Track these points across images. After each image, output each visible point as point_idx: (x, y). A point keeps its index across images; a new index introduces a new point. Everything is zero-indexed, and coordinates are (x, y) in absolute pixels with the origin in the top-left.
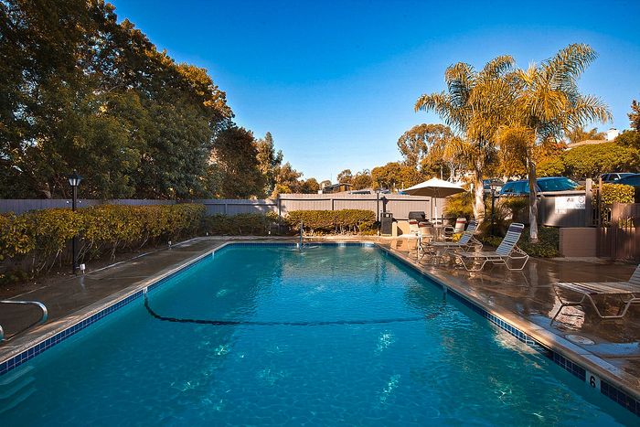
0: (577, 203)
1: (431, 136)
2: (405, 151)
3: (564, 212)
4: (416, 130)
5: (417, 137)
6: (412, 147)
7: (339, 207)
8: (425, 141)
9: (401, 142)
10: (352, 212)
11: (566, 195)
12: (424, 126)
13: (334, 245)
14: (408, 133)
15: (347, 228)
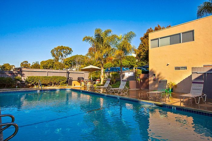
0: (131, 74)
1: (64, 51)
2: (54, 55)
3: (128, 77)
4: (59, 48)
5: (59, 50)
6: (57, 54)
7: (51, 75)
8: (62, 52)
9: (52, 52)
10: (58, 77)
11: (128, 72)
12: (62, 47)
13: (55, 90)
14: (55, 49)
15: (55, 84)
